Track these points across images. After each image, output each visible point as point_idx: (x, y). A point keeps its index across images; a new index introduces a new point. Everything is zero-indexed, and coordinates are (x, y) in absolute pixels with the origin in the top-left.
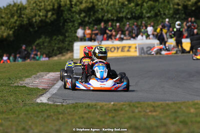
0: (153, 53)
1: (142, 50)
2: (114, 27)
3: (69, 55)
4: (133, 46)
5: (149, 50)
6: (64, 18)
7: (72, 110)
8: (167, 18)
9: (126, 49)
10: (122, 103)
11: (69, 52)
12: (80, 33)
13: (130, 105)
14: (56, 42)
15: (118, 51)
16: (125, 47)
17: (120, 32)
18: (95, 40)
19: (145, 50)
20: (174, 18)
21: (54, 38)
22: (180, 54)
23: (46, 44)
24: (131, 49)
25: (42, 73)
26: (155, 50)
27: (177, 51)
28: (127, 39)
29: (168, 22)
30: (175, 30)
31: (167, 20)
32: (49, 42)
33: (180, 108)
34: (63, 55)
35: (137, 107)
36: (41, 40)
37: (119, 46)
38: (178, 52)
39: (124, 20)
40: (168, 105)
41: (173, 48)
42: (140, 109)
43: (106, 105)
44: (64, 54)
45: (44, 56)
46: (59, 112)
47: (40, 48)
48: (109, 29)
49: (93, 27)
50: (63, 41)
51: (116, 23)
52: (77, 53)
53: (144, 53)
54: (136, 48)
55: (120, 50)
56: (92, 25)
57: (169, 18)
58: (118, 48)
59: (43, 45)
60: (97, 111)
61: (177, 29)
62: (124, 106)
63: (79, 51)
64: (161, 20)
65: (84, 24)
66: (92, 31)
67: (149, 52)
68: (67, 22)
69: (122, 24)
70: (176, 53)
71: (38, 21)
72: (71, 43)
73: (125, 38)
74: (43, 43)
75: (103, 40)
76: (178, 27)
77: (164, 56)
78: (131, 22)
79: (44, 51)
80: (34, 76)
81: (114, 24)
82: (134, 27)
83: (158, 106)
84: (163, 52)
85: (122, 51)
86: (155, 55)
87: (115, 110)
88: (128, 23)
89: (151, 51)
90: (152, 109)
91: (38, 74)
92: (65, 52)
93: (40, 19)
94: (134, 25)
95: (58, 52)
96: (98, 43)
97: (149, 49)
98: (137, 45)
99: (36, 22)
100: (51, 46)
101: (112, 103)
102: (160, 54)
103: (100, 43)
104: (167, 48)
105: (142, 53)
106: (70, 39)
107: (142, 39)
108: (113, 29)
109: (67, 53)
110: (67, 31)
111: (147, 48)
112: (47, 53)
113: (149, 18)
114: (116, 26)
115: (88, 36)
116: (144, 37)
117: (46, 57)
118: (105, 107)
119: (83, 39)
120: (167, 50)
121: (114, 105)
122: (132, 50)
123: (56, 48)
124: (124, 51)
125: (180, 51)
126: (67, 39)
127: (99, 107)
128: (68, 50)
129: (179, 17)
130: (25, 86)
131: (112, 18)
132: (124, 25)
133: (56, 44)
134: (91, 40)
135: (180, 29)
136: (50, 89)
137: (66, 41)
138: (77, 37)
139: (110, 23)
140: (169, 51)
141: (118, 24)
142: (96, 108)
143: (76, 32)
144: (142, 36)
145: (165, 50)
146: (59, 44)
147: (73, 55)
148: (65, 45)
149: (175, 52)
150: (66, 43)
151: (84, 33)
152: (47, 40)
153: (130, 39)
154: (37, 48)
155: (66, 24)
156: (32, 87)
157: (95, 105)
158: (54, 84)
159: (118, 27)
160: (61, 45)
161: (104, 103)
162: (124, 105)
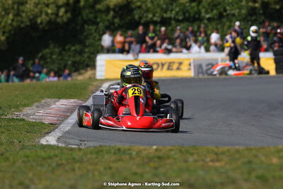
0: (215, 73)
1: (199, 67)
2: (158, 33)
3: (89, 73)
4: (186, 63)
5: (210, 69)
6: (82, 18)
7: (94, 156)
8: (238, 20)
9: (175, 66)
10: (169, 147)
11: (89, 69)
12: (107, 40)
13: (180, 151)
14: (70, 53)
15: (162, 69)
16: (174, 63)
17: (167, 41)
18: (128, 52)
19: (205, 68)
20: (248, 21)
21: (67, 47)
22: (256, 75)
23: (54, 57)
24: (182, 67)
25: (49, 100)
26: (218, 68)
27: (251, 70)
28: (177, 52)
29: (239, 27)
30: (249, 38)
31: (237, 23)
32: (60, 54)
33: (256, 156)
34: (80, 74)
35: (192, 154)
36: (47, 51)
37: (164, 62)
38: (253, 72)
39: (173, 22)
40: (238, 151)
41: (245, 66)
42: (196, 157)
43: (145, 150)
44: (82, 71)
45: (52, 74)
46: (74, 159)
47: (47, 63)
48: (150, 35)
49: (126, 32)
50: (81, 53)
51: (161, 27)
52: (101, 71)
53: (202, 73)
54: (190, 65)
55: (166, 67)
56: (124, 30)
57: (240, 21)
58: (163, 65)
59: (51, 58)
60: (132, 158)
61: (252, 37)
62: (172, 153)
63: (104, 68)
64: (228, 24)
65: (112, 27)
66: (125, 37)
67: (209, 72)
68: (88, 25)
69: (170, 28)
70: (250, 73)
71: (44, 22)
72: (92, 56)
73: (174, 50)
74: (52, 54)
75: (140, 52)
76: (253, 35)
77: (231, 78)
78: (182, 25)
79: (52, 67)
80: (36, 104)
81: (158, 28)
82: (188, 33)
83: (223, 153)
84: (231, 72)
85: (168, 69)
86: (218, 76)
87: (159, 158)
88: (178, 28)
89: (212, 70)
90: (214, 157)
91: (43, 101)
92: (83, 69)
93: (48, 19)
94: (187, 30)
95: (73, 69)
96: (134, 56)
97: (210, 66)
98: (192, 61)
99: (41, 23)
100: (62, 59)
101: (155, 147)
102: (226, 74)
103: (136, 56)
104: (237, 65)
105: (199, 73)
106: (92, 49)
107: (199, 52)
108: (156, 35)
109: (86, 71)
110: (86, 38)
111: (208, 65)
112: (56, 69)
113: (209, 19)
114: (160, 31)
115: (118, 46)
116: (203, 48)
117: (55, 76)
118: (144, 153)
119: (111, 50)
120: (237, 69)
121: (157, 150)
122: (184, 67)
123: (70, 63)
124: (172, 69)
125: (255, 70)
126: (87, 50)
127: (134, 153)
128: (88, 66)
129: (256, 20)
130: (24, 120)
131: (155, 19)
132: (173, 30)
133: (70, 56)
134: (122, 51)
135: (256, 37)
136: (60, 124)
137: (85, 52)
138: (102, 47)
139: (151, 27)
140: (239, 70)
141: (163, 29)
142: (130, 154)
143: (100, 40)
144: (200, 47)
145: (233, 69)
146: (74, 56)
147: (95, 74)
148: (83, 59)
149: (247, 72)
150: (86, 55)
151: (113, 42)
152: (57, 50)
153: (181, 52)
154: (42, 62)
155: (86, 26)
156: (34, 121)
157: (129, 150)
158: (66, 117)
159: (163, 33)
160: (78, 58)
161: (142, 147)
162: (171, 150)
